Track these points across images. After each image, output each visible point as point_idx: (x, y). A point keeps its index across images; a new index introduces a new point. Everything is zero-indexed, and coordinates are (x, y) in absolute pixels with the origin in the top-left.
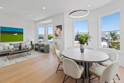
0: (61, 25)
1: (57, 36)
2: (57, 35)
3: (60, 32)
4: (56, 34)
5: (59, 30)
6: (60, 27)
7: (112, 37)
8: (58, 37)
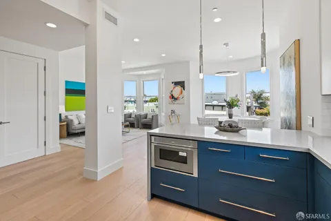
0: (184, 82)
1: (176, 99)
2: (176, 97)
3: (182, 92)
4: (172, 95)
5: (178, 88)
6: (181, 84)
7: (257, 101)
8: (177, 102)
